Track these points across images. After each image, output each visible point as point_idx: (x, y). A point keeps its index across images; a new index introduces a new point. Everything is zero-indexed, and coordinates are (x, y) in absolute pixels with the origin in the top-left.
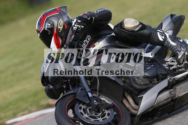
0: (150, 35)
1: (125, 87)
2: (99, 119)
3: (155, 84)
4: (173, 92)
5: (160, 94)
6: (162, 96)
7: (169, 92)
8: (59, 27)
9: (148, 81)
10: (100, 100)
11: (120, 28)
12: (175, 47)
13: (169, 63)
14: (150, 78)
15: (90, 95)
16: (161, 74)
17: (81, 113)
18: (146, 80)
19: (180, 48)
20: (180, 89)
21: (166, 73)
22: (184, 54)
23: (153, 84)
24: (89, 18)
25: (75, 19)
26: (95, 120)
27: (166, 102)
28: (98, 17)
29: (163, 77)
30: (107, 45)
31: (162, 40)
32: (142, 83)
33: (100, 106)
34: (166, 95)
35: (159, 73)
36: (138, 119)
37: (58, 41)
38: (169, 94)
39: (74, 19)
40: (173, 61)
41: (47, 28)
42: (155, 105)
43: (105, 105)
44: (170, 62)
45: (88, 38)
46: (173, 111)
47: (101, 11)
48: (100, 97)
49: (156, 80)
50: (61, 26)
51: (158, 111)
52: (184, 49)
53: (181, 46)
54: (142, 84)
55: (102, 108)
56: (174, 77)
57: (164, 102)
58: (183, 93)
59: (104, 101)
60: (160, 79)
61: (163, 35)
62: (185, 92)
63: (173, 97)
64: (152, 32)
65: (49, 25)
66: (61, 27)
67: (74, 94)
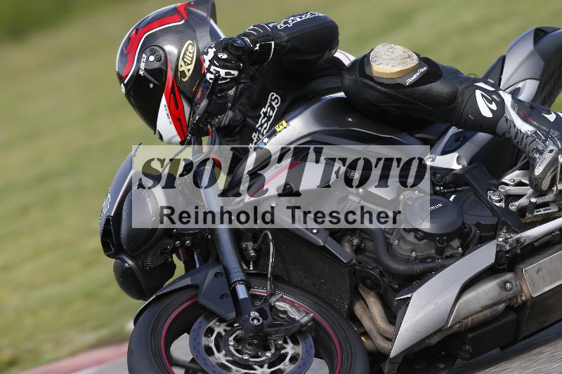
0: (453, 98)
1: (356, 267)
3: (454, 258)
4: (511, 283)
5: (467, 292)
6: (474, 298)
7: (498, 284)
8: (181, 66)
9: (431, 249)
10: (273, 308)
11: (360, 76)
12: (530, 139)
13: (507, 188)
14: (438, 238)
15: (242, 292)
16: (478, 225)
18: (425, 243)
19: (544, 142)
20: (538, 272)
21: (495, 223)
22: (555, 160)
23: (447, 257)
24: (258, 45)
25: (212, 48)
27: (489, 315)
28: (287, 41)
29: (483, 234)
30: (314, 128)
31: (489, 115)
32: (413, 255)
33: (268, 330)
34: (487, 291)
35: (471, 221)
36: (393, 370)
37: (178, 109)
38: (497, 290)
39: (209, 50)
40: (523, 180)
41: (146, 70)
42: (451, 326)
43: (287, 325)
44: (511, 185)
45: (274, 101)
46: (516, 341)
47: (299, 20)
48: (273, 299)
49: (459, 245)
50: (188, 64)
51: (465, 344)
52: (555, 144)
53: (547, 135)
54: (412, 259)
55: (274, 337)
56: (518, 236)
57: (481, 315)
58: (547, 286)
59: (285, 312)
60: (472, 239)
61: (494, 100)
62: (551, 283)
63: (513, 297)
64: (461, 88)
65: (152, 58)
66: (189, 67)
67: (195, 287)
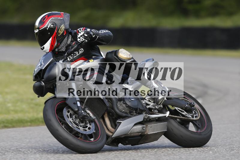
2: (80, 128)
3: (134, 115)
4: (145, 128)
9: (128, 111)
11: (114, 55)
14: (131, 108)
15: (79, 104)
16: (139, 108)
17: (68, 116)
20: (151, 127)
21: (143, 109)
23: (131, 115)
25: (83, 32)
26: (76, 127)
27: (137, 134)
29: (140, 112)
32: (123, 110)
33: (86, 117)
37: (54, 43)
38: (141, 128)
40: (150, 100)
42: (129, 134)
44: (147, 100)
45: (80, 50)
47: (105, 32)
48: (86, 109)
49: (135, 112)
55: (86, 120)
56: (149, 115)
58: (152, 132)
59: (89, 114)
63: (143, 132)
